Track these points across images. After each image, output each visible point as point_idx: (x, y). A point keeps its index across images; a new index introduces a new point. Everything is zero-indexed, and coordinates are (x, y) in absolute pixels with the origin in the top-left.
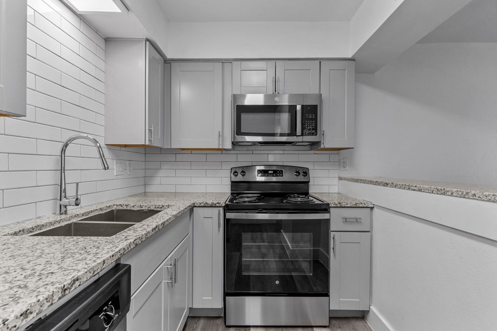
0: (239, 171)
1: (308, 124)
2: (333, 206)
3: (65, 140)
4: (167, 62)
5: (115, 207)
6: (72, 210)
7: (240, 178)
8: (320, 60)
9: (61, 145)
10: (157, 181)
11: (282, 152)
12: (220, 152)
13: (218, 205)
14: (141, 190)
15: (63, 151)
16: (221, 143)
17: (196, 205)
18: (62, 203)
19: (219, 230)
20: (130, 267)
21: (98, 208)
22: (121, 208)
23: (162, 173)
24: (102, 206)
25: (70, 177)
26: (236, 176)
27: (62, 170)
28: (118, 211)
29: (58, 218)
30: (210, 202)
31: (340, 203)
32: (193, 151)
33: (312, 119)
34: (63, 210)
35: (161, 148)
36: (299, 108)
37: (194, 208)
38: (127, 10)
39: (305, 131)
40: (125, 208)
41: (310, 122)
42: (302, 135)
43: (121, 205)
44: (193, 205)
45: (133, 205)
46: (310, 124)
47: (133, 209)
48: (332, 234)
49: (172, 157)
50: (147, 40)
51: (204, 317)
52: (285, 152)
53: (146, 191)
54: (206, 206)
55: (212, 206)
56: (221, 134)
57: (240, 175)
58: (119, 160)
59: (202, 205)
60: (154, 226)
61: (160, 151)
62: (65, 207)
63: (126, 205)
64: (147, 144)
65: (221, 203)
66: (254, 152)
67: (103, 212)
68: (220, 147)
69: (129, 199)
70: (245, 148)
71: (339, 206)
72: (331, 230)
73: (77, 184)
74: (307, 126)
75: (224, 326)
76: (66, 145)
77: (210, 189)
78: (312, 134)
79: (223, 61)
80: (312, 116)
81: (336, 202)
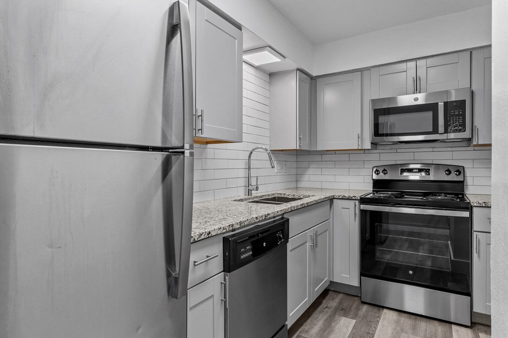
0: (381, 170)
1: (453, 121)
2: (475, 205)
3: (251, 150)
4: (313, 79)
5: (277, 195)
6: (254, 193)
7: (382, 176)
8: (471, 51)
9: (248, 153)
10: (306, 178)
11: (431, 150)
12: (363, 152)
13: (354, 198)
14: (294, 185)
15: (250, 156)
16: (360, 144)
17: (335, 197)
18: (249, 188)
19: (355, 220)
20: (288, 219)
21: (267, 194)
22: (281, 196)
23: (310, 171)
24: (269, 193)
25: (253, 173)
26: (378, 174)
27: (249, 168)
28: (279, 197)
29: (247, 197)
30: (347, 195)
31: (485, 203)
32: (336, 152)
33: (459, 115)
34: (249, 192)
35: (309, 151)
36: (441, 105)
37: (334, 200)
38: (283, 58)
39: (449, 128)
40: (283, 196)
41: (456, 119)
42: (446, 132)
43: (280, 194)
44: (332, 197)
45: (288, 194)
46: (456, 121)
47: (288, 197)
48: (475, 234)
49: (318, 158)
50: (298, 69)
51: (343, 293)
52: (434, 150)
53: (298, 186)
54: (344, 198)
55: (349, 199)
56: (360, 136)
57: (381, 174)
58: (279, 161)
59: (341, 197)
60: (302, 203)
61: (309, 153)
62: (251, 191)
63: (284, 194)
64: (298, 148)
65: (357, 196)
66: (398, 151)
67: (270, 197)
68: (360, 148)
69: (285, 190)
70: (388, 147)
71: (484, 205)
72: (474, 230)
73: (257, 177)
74: (453, 123)
75: (360, 302)
76: (251, 153)
77: (353, 187)
78: (460, 131)
79: (361, 70)
80: (458, 112)
81: (481, 202)
